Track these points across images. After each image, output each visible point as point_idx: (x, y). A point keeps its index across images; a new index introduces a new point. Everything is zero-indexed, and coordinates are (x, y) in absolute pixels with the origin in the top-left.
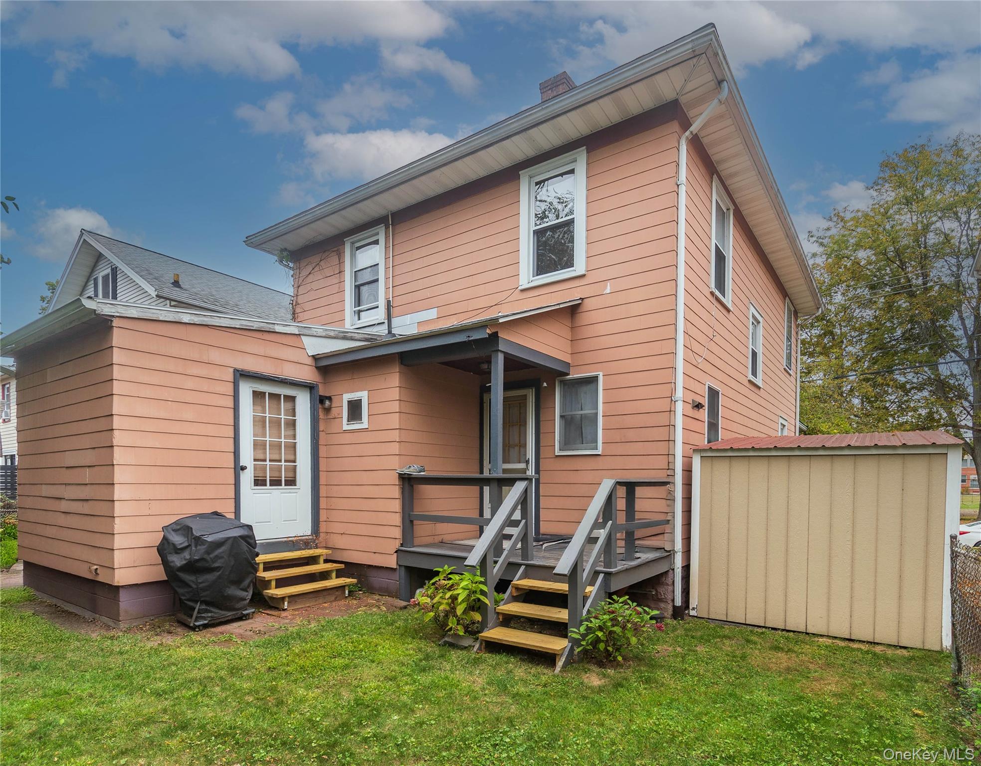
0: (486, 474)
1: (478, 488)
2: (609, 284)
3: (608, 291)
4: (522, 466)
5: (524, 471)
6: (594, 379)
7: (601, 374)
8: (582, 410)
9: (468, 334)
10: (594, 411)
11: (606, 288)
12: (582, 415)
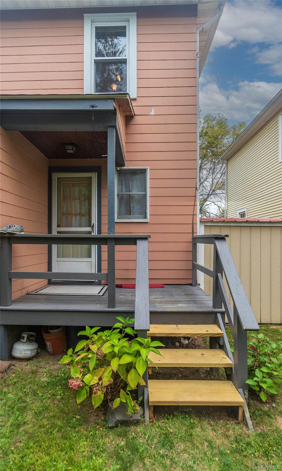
0: (54, 233)
1: (47, 245)
2: (153, 109)
3: (153, 113)
4: (88, 229)
5: (90, 233)
6: (144, 171)
7: (149, 169)
8: (130, 192)
9: (92, 103)
10: (144, 193)
11: (151, 111)
12: (130, 195)
